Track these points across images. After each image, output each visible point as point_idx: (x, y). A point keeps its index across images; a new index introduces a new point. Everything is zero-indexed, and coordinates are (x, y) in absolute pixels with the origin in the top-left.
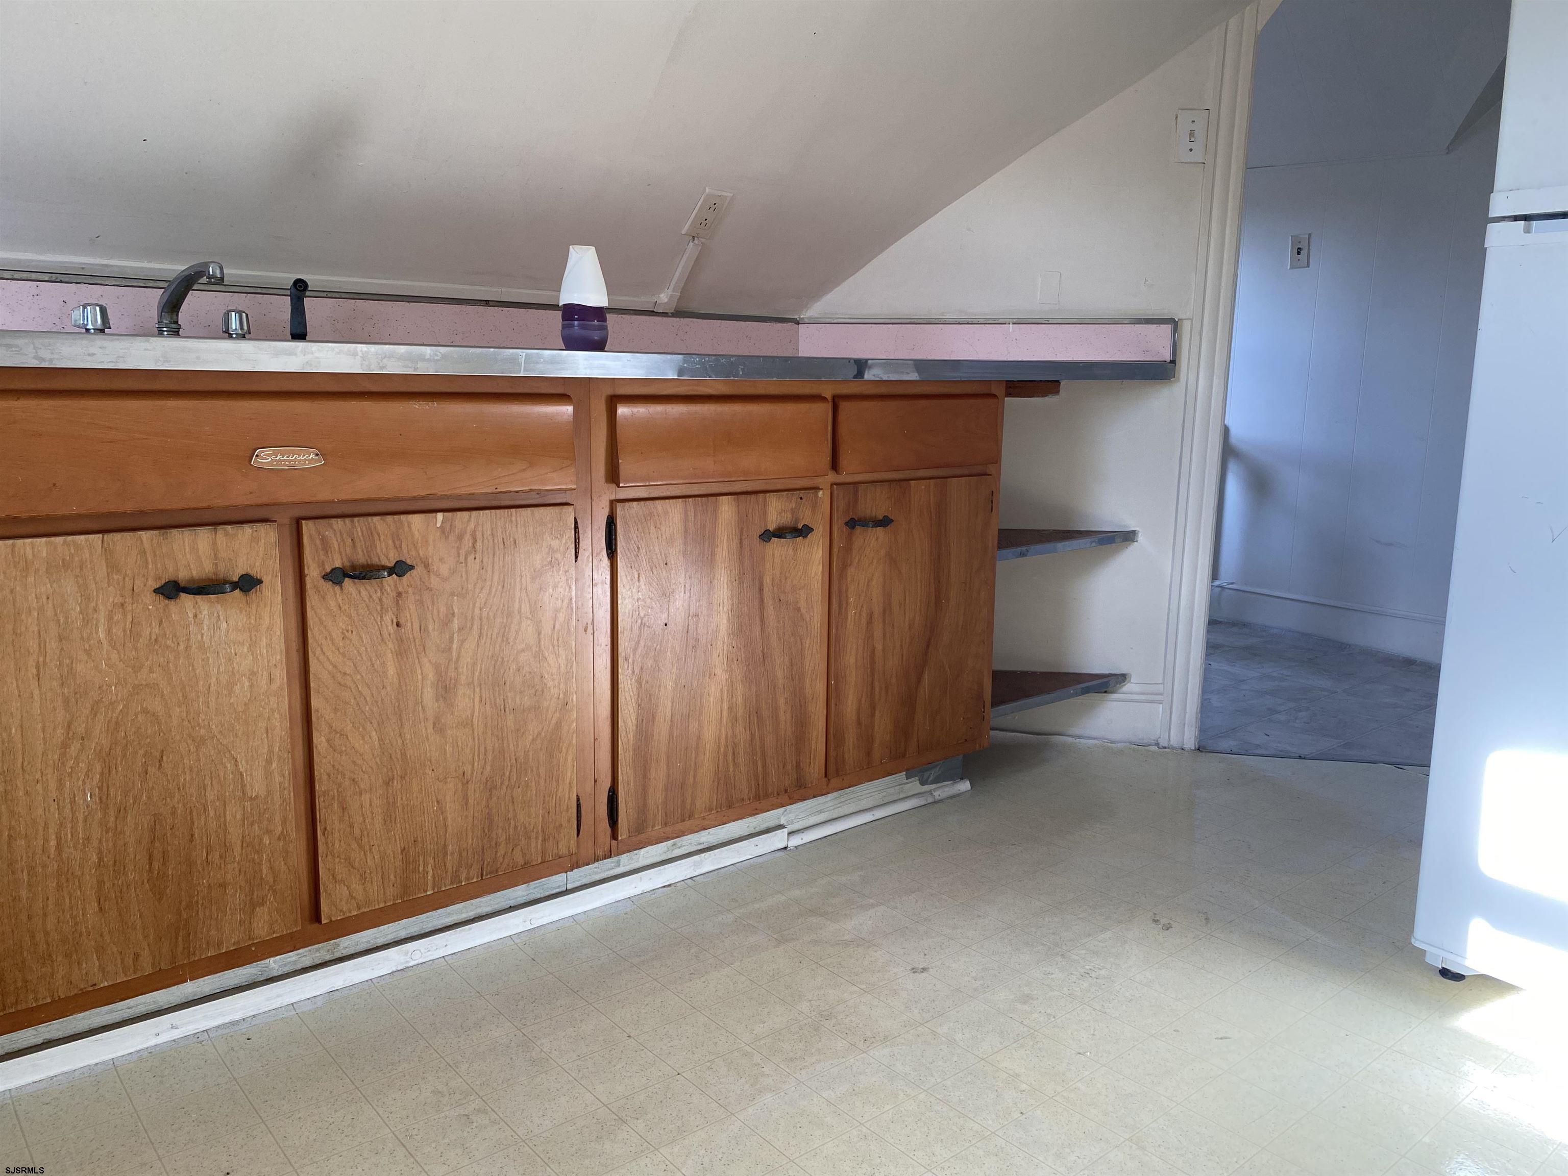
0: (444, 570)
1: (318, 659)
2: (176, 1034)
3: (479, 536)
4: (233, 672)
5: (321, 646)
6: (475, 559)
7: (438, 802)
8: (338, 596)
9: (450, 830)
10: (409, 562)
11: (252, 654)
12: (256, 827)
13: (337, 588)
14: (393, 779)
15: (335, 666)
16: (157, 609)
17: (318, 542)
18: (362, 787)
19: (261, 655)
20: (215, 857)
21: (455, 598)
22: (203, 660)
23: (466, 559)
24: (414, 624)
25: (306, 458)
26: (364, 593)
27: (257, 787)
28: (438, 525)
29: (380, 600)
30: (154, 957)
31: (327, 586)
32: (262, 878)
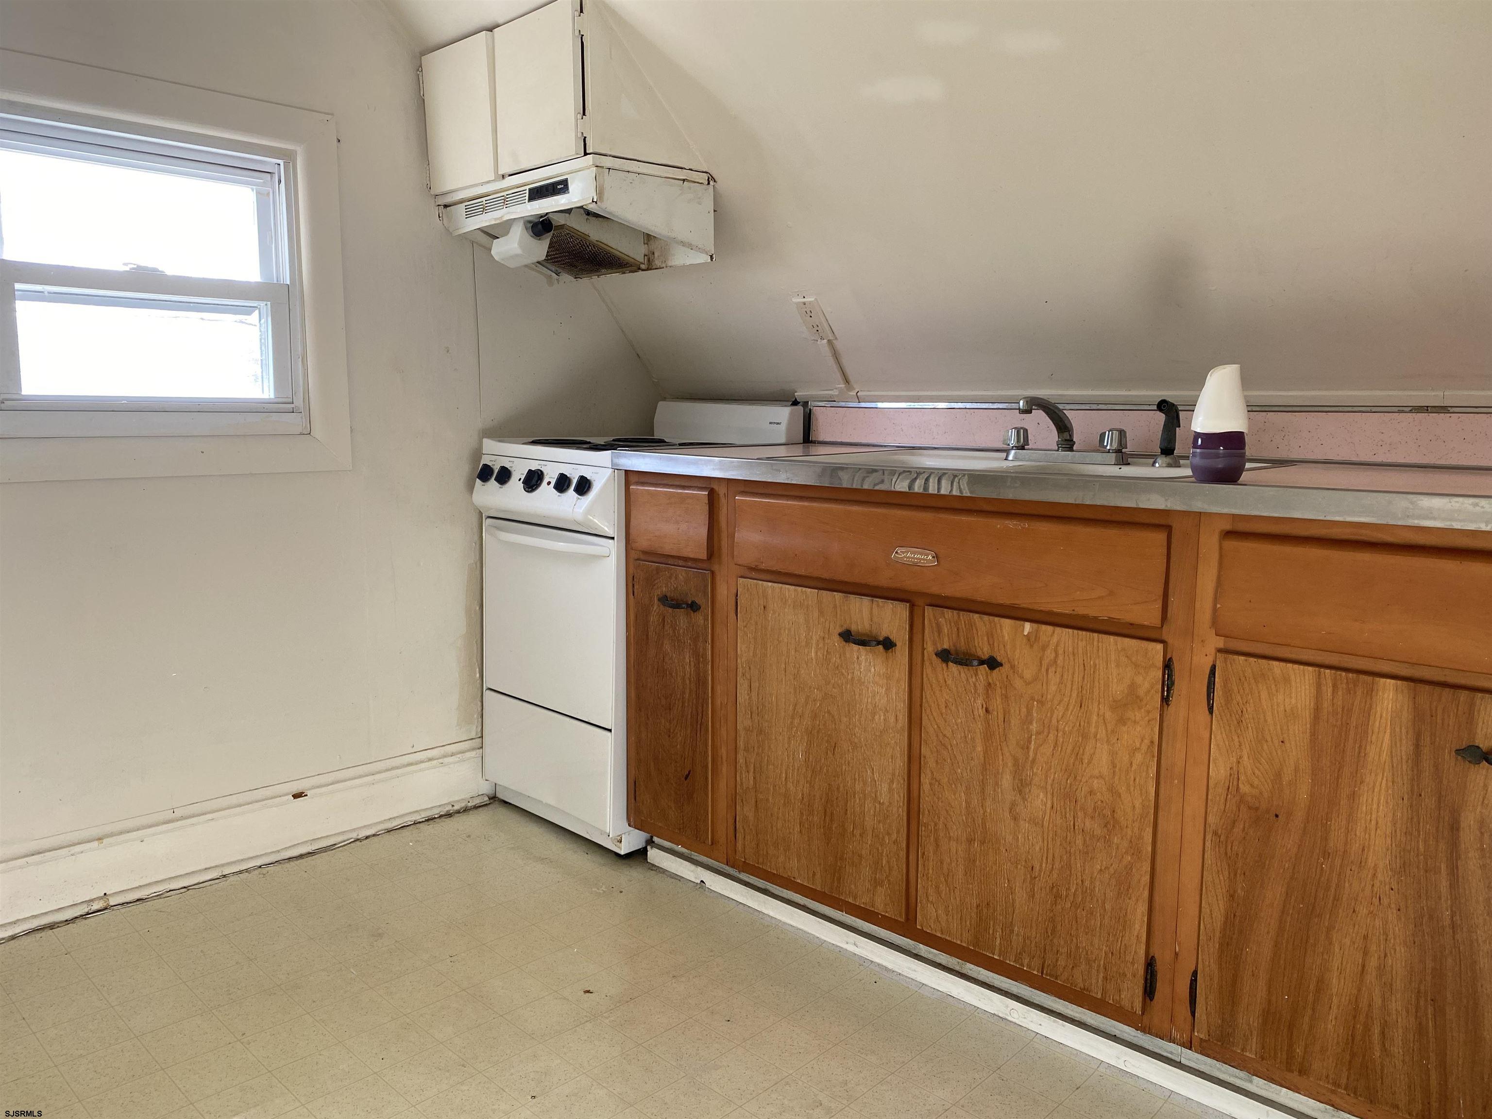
0: (1028, 674)
1: (928, 716)
2: (857, 951)
4: (875, 705)
5: (930, 707)
6: (1056, 672)
7: (1008, 881)
8: (944, 672)
9: (1017, 911)
10: (999, 659)
11: (887, 697)
12: (881, 825)
13: (944, 665)
14: (975, 840)
15: (938, 727)
16: (839, 647)
17: (934, 625)
18: (952, 834)
19: (892, 700)
20: (857, 832)
21: (1035, 703)
22: (860, 690)
23: (1047, 670)
24: (999, 713)
25: (927, 558)
26: (963, 675)
27: (884, 798)
28: (1026, 633)
29: (975, 685)
30: (822, 881)
31: (937, 661)
32: (882, 866)
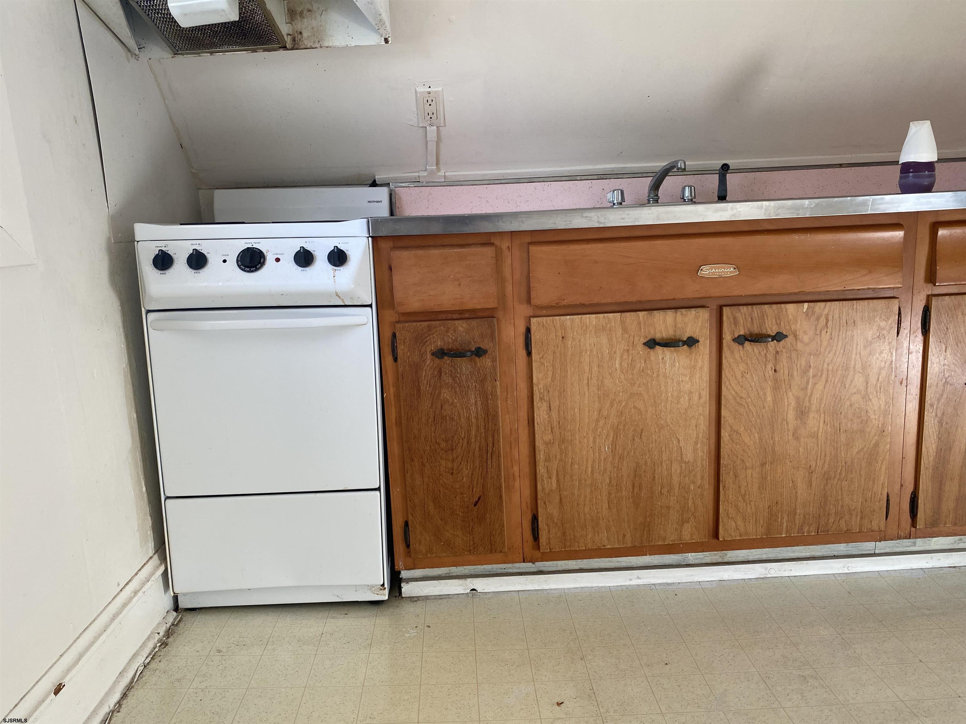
0: (806, 339)
1: (727, 387)
2: (640, 582)
3: (830, 318)
4: (680, 391)
5: (729, 380)
6: (827, 332)
7: (792, 481)
8: (741, 352)
9: (799, 500)
10: (785, 333)
11: (691, 382)
12: (687, 478)
13: (741, 347)
14: (766, 463)
15: (736, 393)
16: (644, 354)
17: (732, 319)
18: (748, 465)
19: (696, 383)
20: (665, 491)
21: (812, 356)
22: (665, 383)
23: (821, 332)
24: (785, 371)
25: (729, 271)
26: (756, 350)
27: (689, 456)
28: (804, 311)
29: (766, 355)
30: (632, 538)
31: (735, 346)
32: (688, 508)
